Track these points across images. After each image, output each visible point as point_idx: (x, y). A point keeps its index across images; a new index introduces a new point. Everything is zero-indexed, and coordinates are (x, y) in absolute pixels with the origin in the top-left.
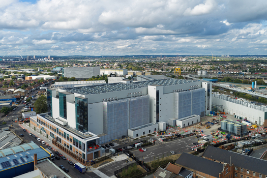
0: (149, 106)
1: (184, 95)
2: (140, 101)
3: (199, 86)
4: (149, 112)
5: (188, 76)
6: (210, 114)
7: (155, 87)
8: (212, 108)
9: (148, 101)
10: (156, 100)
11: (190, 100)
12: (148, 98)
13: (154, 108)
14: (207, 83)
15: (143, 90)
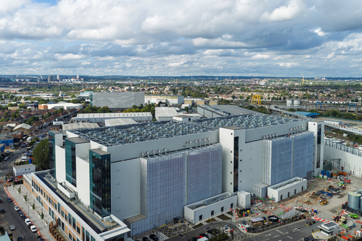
0: (221, 164)
1: (281, 144)
2: (206, 155)
3: (304, 127)
4: (220, 175)
5: (272, 107)
6: (321, 176)
7: (233, 131)
8: (324, 164)
9: (219, 154)
10: (233, 154)
11: (290, 152)
12: (220, 149)
13: (230, 167)
14: (316, 123)
15: (211, 135)
